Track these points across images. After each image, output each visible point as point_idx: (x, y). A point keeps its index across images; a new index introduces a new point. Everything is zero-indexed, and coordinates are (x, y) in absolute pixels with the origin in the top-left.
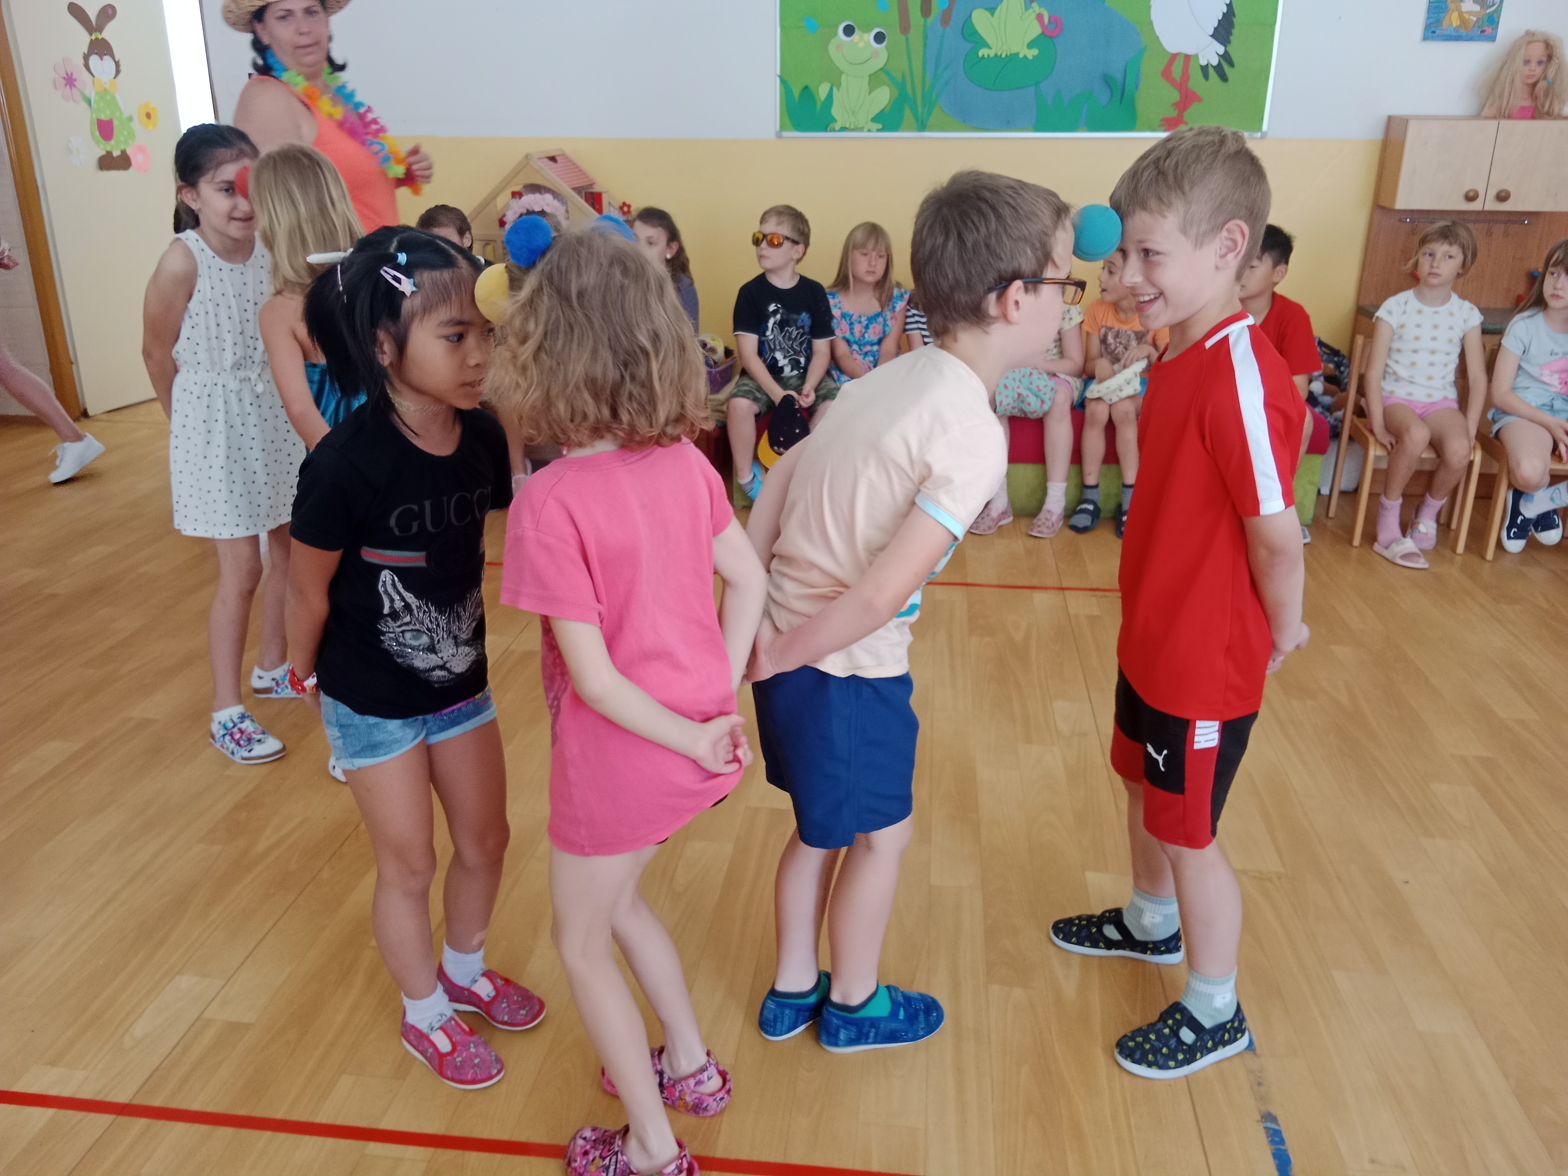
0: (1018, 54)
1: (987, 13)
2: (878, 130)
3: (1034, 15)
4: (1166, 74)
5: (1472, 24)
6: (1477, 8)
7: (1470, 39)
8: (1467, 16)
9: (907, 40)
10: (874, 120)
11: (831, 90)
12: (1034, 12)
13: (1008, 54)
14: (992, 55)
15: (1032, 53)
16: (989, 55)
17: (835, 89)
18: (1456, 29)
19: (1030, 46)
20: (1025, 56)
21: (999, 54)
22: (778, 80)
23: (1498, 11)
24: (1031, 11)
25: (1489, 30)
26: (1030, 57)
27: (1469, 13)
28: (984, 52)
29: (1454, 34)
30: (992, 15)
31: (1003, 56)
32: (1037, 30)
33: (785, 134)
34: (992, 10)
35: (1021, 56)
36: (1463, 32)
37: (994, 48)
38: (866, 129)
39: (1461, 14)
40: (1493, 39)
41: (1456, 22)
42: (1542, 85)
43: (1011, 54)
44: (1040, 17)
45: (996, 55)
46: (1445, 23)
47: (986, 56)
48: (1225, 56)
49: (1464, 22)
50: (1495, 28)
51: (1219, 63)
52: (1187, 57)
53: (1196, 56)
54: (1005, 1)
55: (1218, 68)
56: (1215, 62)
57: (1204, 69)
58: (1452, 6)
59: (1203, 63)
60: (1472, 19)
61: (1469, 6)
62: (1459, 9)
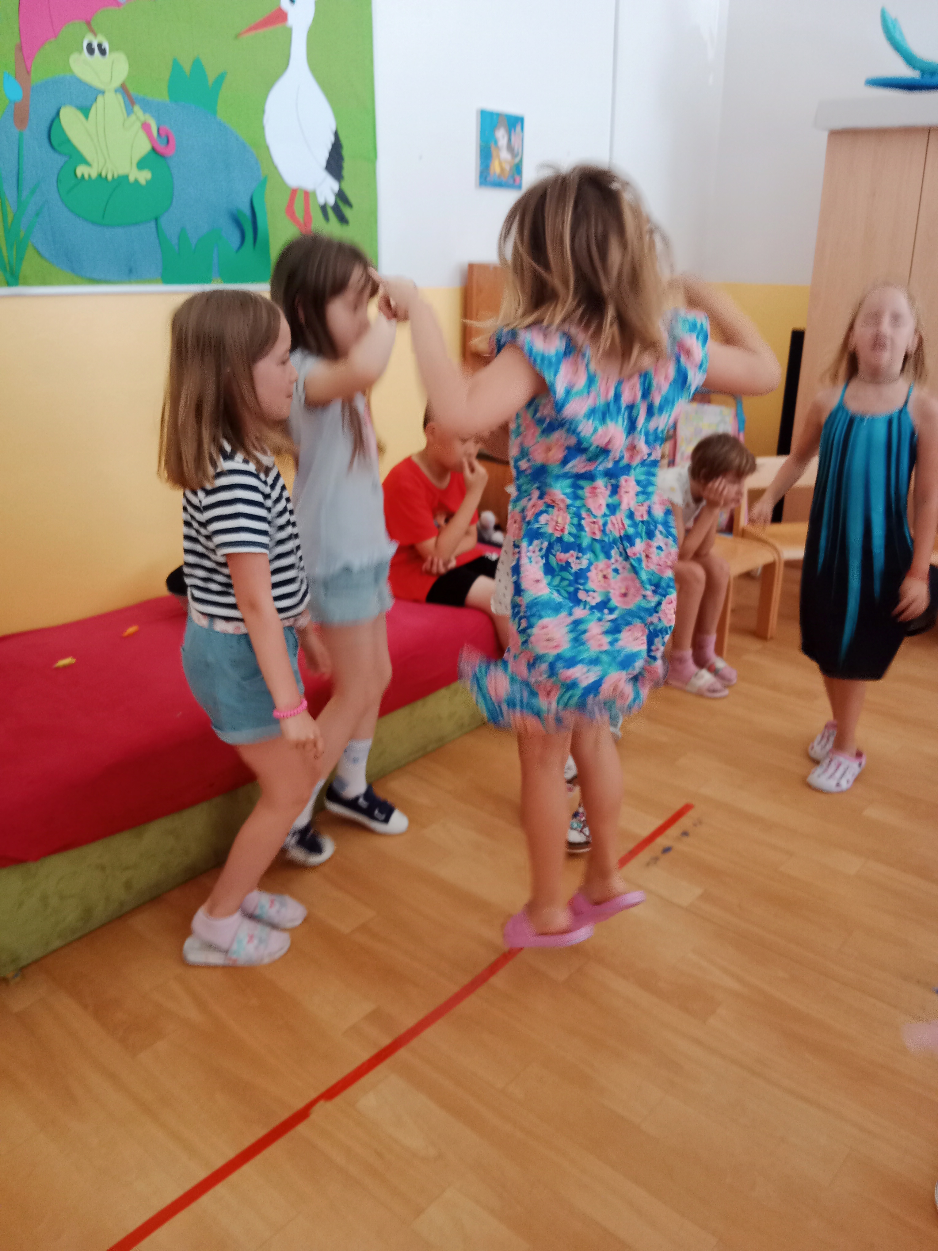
0: (126, 177)
1: (80, 116)
3: (138, 125)
4: (290, 211)
5: (507, 172)
6: (509, 157)
7: (506, 186)
8: (504, 164)
12: (138, 118)
13: (116, 176)
14: (94, 175)
15: (144, 176)
16: (89, 176)
18: (499, 176)
19: (141, 165)
20: (136, 181)
21: (104, 174)
23: (521, 161)
24: (133, 117)
25: (518, 180)
26: (143, 181)
27: (505, 161)
28: (81, 170)
29: (497, 181)
30: (87, 116)
31: (110, 177)
32: (144, 146)
34: (85, 110)
35: (132, 179)
36: (503, 180)
37: (95, 165)
39: (500, 163)
41: (498, 170)
43: (119, 177)
44: (146, 127)
45: (100, 175)
46: (492, 170)
47: (86, 176)
48: (341, 196)
49: (502, 169)
50: (521, 177)
51: (336, 203)
52: (306, 194)
53: (314, 193)
54: (100, 99)
55: (336, 208)
56: (331, 200)
57: (324, 208)
58: (494, 153)
59: (321, 201)
60: (507, 168)
61: (505, 155)
62: (498, 156)
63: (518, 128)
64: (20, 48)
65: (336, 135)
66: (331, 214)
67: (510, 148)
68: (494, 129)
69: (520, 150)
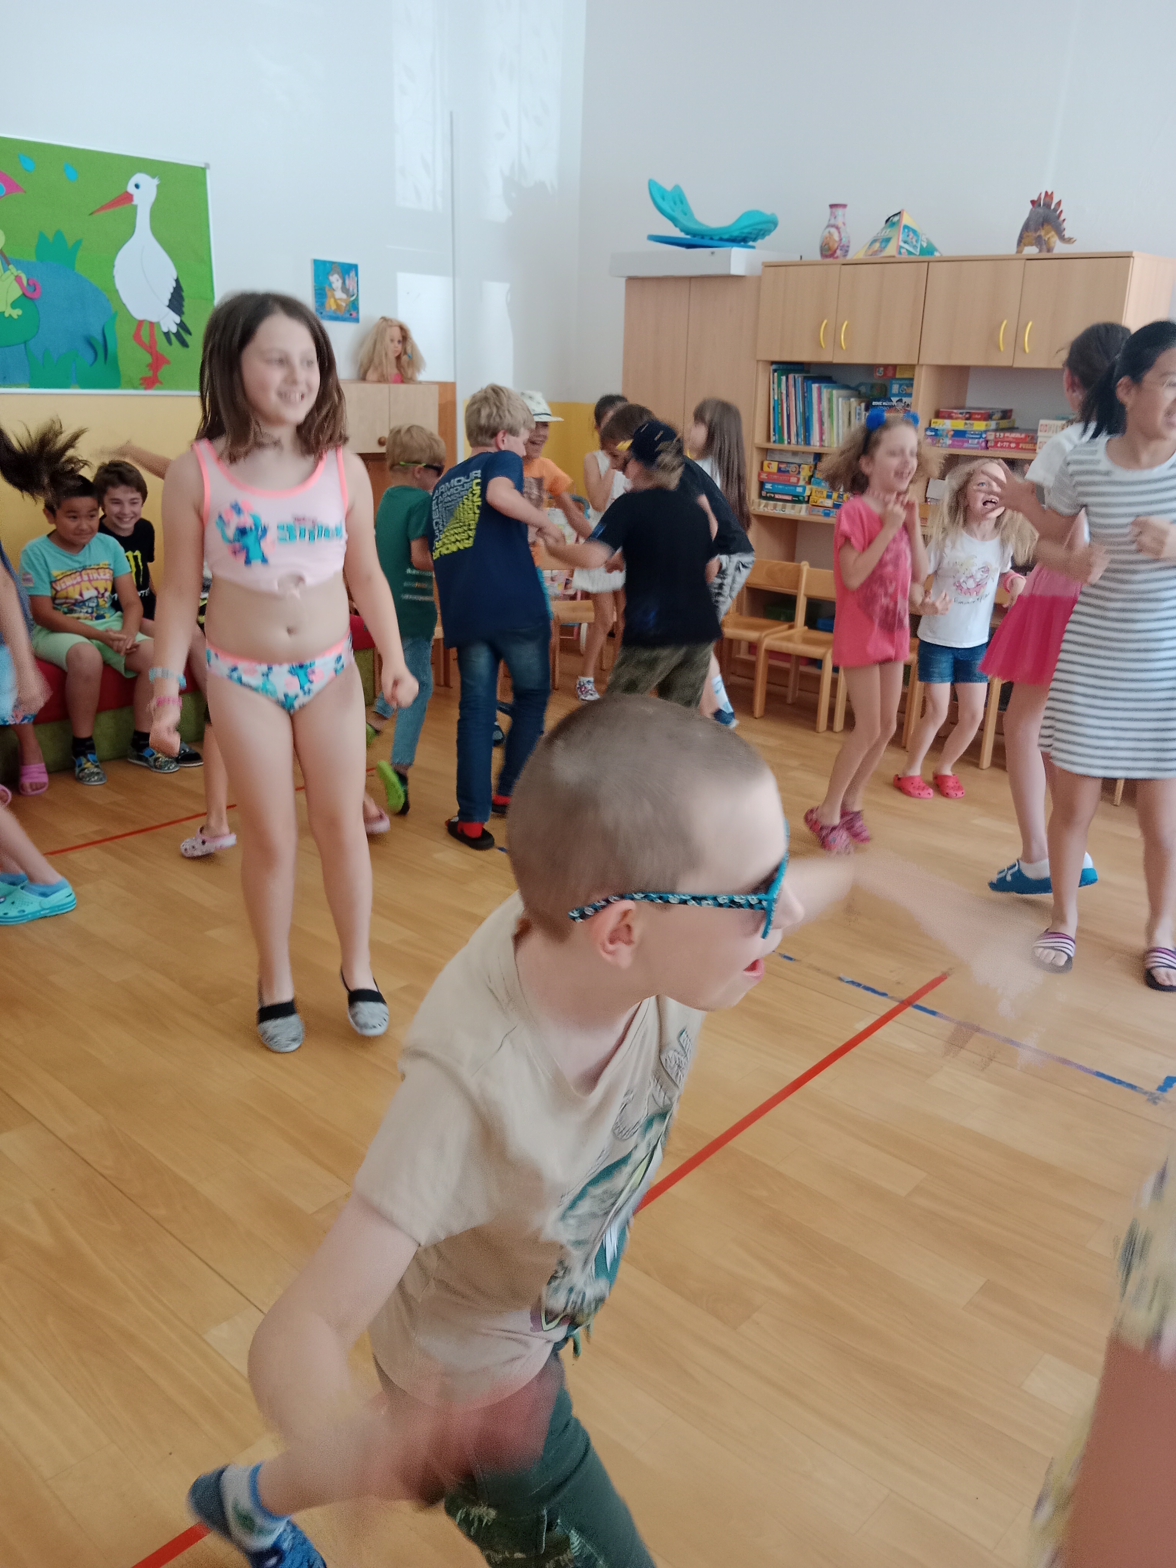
0: (3, 313)
3: (13, 277)
4: (137, 337)
5: (343, 309)
6: (344, 296)
7: (343, 319)
8: (339, 302)
12: (13, 274)
15: (16, 313)
18: (335, 312)
19: (14, 306)
20: (10, 315)
23: (357, 299)
24: (8, 273)
25: (354, 314)
26: (15, 316)
27: (340, 299)
29: (334, 315)
32: (16, 292)
35: (7, 315)
36: (339, 314)
39: (336, 300)
40: (357, 320)
41: (334, 307)
42: (404, 358)
44: (18, 279)
46: (327, 305)
48: (182, 325)
49: (338, 305)
50: (358, 312)
51: (178, 331)
52: (152, 324)
53: (158, 323)
55: (178, 335)
56: (174, 329)
57: (167, 335)
58: (329, 293)
59: (166, 330)
60: (344, 304)
61: (340, 295)
62: (333, 296)
63: (353, 274)
65: (177, 281)
66: (173, 339)
67: (345, 289)
68: (328, 274)
69: (355, 291)
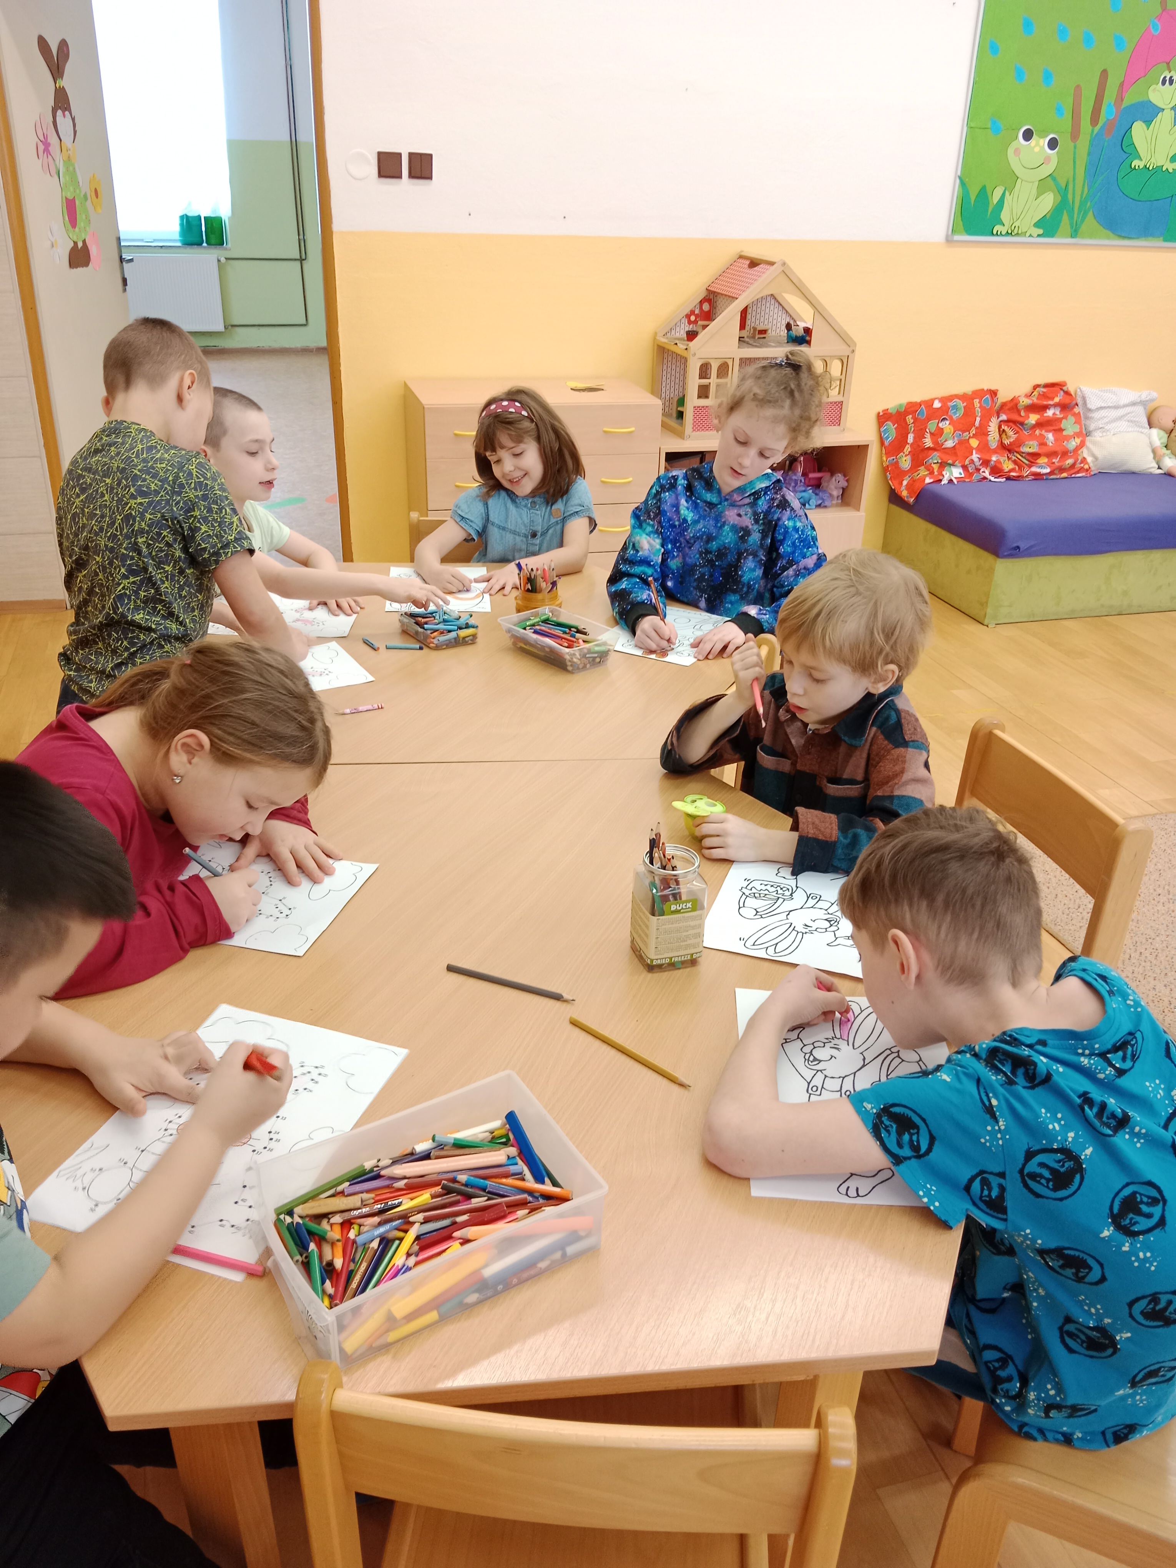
0: (1161, 167)
1: (1145, 127)
2: (1039, 236)
9: (1075, 147)
10: (1037, 225)
11: (1004, 194)
13: (1155, 167)
14: (1141, 167)
16: (1139, 166)
17: (1007, 193)
20: (1167, 170)
21: (1148, 166)
22: (958, 181)
28: (1135, 162)
31: (1151, 168)
33: (957, 238)
34: (1148, 122)
37: (1144, 160)
38: (1028, 234)
45: (1146, 166)
47: (1137, 167)
54: (1160, 114)
64: (1122, 85)
